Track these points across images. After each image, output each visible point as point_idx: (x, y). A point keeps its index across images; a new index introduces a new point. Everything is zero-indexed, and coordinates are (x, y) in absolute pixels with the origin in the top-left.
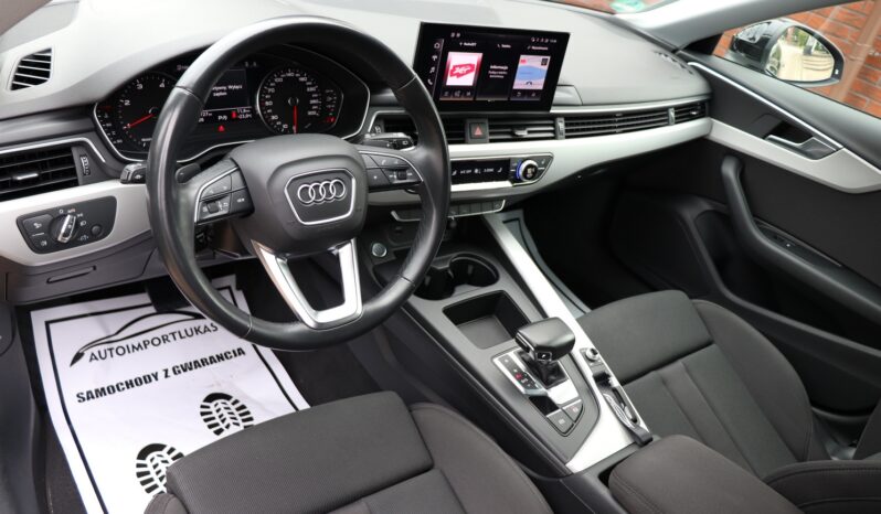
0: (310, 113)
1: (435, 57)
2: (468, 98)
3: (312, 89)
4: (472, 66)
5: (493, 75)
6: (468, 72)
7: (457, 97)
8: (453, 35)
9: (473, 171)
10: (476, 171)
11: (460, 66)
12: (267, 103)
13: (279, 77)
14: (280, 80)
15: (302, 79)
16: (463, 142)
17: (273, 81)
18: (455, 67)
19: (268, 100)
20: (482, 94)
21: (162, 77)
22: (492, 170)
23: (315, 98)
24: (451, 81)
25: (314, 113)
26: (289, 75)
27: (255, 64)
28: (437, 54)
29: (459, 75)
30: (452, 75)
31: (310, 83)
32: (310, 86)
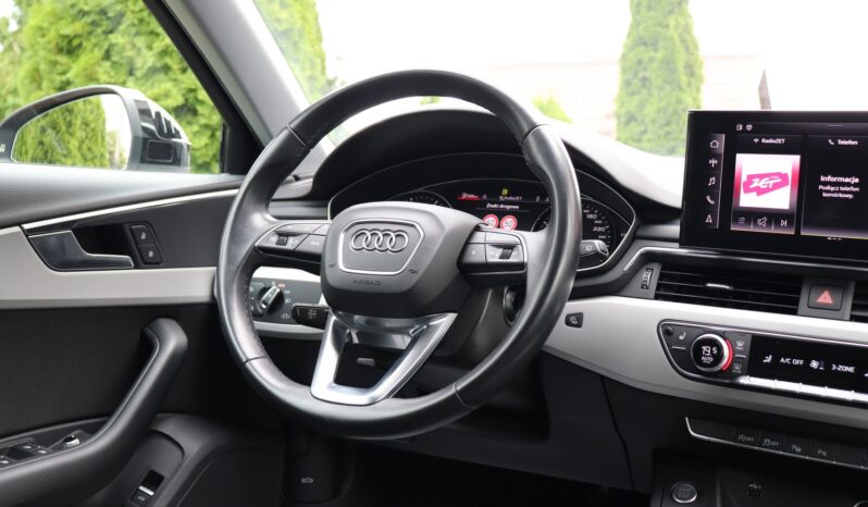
1: (713, 162)
2: (785, 229)
4: (784, 177)
5: (828, 192)
6: (776, 186)
7: (762, 227)
8: (740, 127)
9: (808, 362)
10: (814, 364)
11: (761, 177)
16: (794, 312)
18: (751, 178)
20: (810, 224)
22: (851, 369)
24: (747, 200)
28: (717, 156)
29: (760, 191)
30: (748, 190)
31: (600, 222)
32: (598, 225)
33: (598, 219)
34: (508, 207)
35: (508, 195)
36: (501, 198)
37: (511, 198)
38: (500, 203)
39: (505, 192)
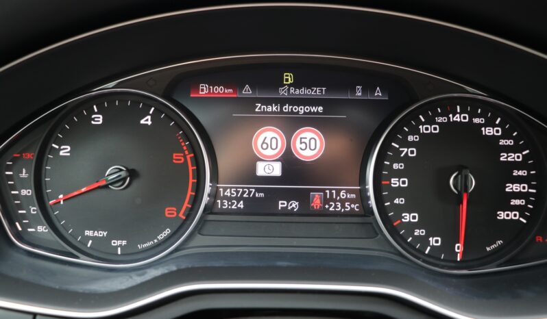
0: (502, 215)
3: (513, 157)
12: (395, 182)
13: (430, 121)
14: (433, 129)
15: (489, 131)
17: (415, 131)
19: (399, 174)
21: (149, 102)
23: (519, 180)
25: (513, 215)
26: (457, 118)
27: (378, 93)
31: (510, 142)
32: (508, 149)
33: (503, 137)
34: (302, 110)
35: (296, 85)
36: (283, 92)
37: (303, 92)
38: (282, 102)
39: (289, 78)
